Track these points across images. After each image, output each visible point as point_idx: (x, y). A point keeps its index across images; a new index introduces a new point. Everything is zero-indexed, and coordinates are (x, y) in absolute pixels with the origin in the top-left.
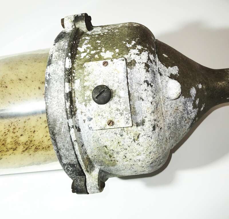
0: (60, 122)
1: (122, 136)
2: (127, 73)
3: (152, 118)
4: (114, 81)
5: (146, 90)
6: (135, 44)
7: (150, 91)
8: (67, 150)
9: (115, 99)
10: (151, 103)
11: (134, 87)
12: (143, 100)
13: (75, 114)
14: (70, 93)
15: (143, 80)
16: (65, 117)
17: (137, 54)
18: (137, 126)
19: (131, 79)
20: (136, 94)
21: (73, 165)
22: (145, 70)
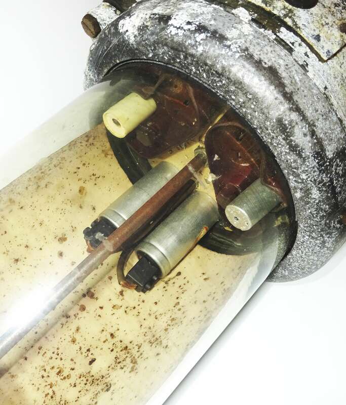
0: (283, 68)
8: (324, 117)
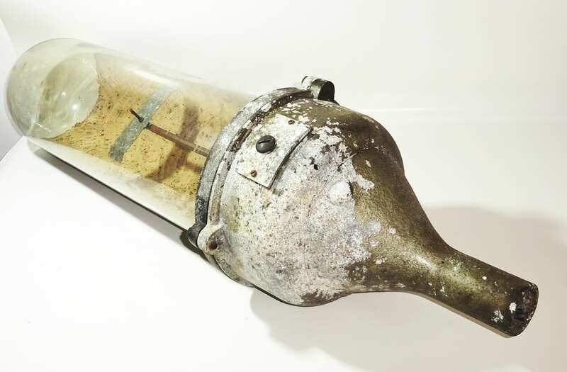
0: (219, 150)
1: (256, 195)
2: (302, 141)
3: (292, 196)
4: (284, 139)
5: (306, 166)
7: (309, 170)
8: (208, 180)
9: (273, 154)
10: (302, 181)
11: (297, 155)
12: (295, 172)
13: (236, 151)
14: (246, 130)
15: (310, 155)
16: (227, 147)
17: (328, 133)
18: (274, 192)
19: (301, 147)
20: (293, 163)
21: (203, 202)
22: (321, 150)
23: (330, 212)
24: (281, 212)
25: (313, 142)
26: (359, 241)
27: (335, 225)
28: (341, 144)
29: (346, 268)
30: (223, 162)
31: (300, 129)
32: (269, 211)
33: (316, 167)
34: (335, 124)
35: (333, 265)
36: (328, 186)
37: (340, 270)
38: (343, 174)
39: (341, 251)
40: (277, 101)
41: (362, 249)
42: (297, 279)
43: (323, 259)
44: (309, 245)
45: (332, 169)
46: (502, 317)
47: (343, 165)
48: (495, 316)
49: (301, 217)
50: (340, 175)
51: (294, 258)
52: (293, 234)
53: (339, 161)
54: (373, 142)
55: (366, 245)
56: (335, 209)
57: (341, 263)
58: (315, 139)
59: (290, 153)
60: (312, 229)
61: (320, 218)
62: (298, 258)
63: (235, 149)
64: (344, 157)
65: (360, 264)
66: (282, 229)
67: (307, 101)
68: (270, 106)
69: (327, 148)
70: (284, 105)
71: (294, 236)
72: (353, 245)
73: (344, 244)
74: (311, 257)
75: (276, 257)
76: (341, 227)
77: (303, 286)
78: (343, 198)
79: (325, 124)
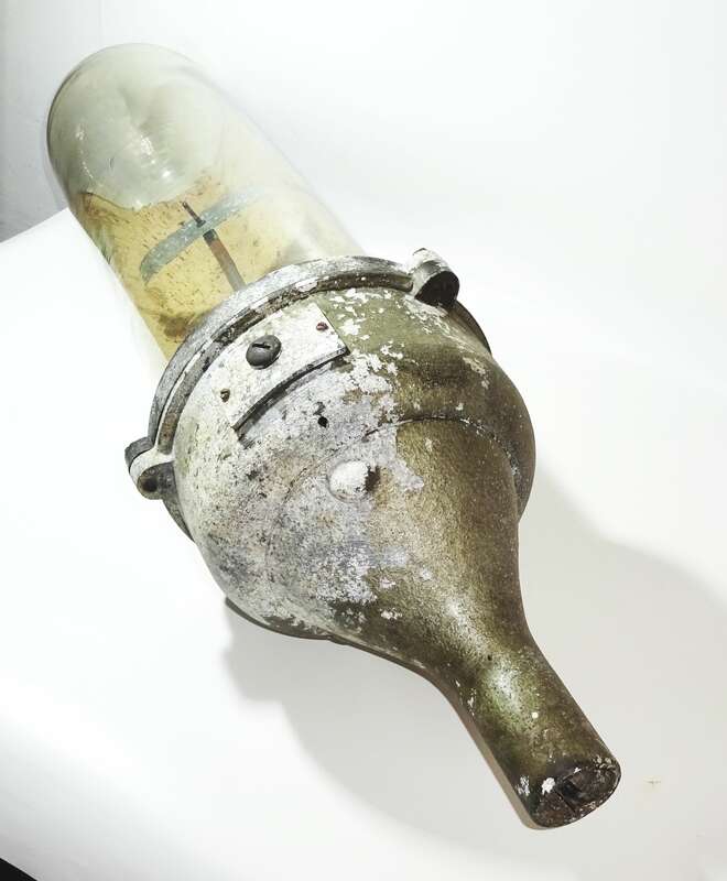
0: (203, 331)
1: (219, 432)
2: (319, 367)
3: (265, 457)
4: (295, 353)
5: (305, 413)
6: (395, 359)
7: (307, 423)
9: (265, 372)
10: (289, 438)
11: (299, 389)
12: (284, 418)
14: (254, 313)
15: (320, 398)
16: (214, 331)
17: (371, 368)
18: (240, 439)
19: (313, 378)
20: (287, 400)
22: (344, 394)
23: (326, 505)
24: (241, 476)
25: (336, 375)
26: (362, 570)
27: (327, 531)
28: (385, 397)
29: (331, 604)
30: (198, 355)
31: (329, 345)
32: (225, 466)
33: (323, 422)
34: (394, 355)
35: (311, 592)
36: (335, 461)
37: (321, 603)
38: (374, 448)
39: (327, 574)
40: (332, 279)
41: (364, 584)
42: (253, 590)
43: (295, 577)
44: (277, 546)
45: (354, 434)
46: (528, 792)
47: (376, 434)
48: (520, 785)
49: (271, 496)
50: (364, 450)
51: (249, 558)
52: (252, 519)
53: (373, 424)
54: (460, 408)
55: (372, 580)
56: (335, 503)
57: (324, 594)
58: (342, 372)
59: (290, 381)
60: (287, 524)
61: (306, 509)
62: (256, 560)
63: (224, 339)
64: (383, 420)
65: (356, 607)
66: (236, 504)
67: (388, 296)
68: (315, 285)
69: (357, 393)
70: (341, 288)
71: (253, 524)
72: (349, 571)
73: (335, 566)
74: (276, 566)
75: (220, 545)
76: (337, 536)
77: (264, 604)
78: (349, 491)
79: (375, 350)
